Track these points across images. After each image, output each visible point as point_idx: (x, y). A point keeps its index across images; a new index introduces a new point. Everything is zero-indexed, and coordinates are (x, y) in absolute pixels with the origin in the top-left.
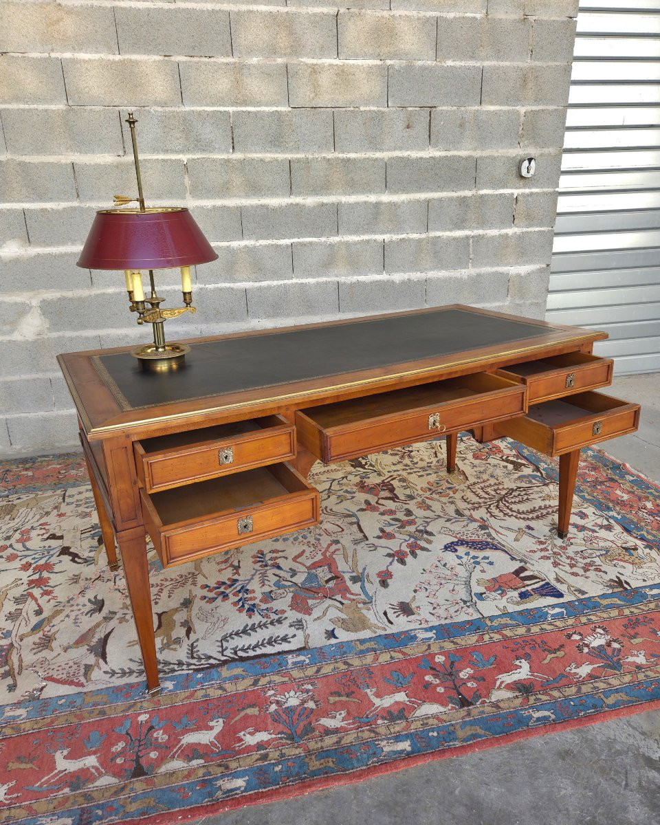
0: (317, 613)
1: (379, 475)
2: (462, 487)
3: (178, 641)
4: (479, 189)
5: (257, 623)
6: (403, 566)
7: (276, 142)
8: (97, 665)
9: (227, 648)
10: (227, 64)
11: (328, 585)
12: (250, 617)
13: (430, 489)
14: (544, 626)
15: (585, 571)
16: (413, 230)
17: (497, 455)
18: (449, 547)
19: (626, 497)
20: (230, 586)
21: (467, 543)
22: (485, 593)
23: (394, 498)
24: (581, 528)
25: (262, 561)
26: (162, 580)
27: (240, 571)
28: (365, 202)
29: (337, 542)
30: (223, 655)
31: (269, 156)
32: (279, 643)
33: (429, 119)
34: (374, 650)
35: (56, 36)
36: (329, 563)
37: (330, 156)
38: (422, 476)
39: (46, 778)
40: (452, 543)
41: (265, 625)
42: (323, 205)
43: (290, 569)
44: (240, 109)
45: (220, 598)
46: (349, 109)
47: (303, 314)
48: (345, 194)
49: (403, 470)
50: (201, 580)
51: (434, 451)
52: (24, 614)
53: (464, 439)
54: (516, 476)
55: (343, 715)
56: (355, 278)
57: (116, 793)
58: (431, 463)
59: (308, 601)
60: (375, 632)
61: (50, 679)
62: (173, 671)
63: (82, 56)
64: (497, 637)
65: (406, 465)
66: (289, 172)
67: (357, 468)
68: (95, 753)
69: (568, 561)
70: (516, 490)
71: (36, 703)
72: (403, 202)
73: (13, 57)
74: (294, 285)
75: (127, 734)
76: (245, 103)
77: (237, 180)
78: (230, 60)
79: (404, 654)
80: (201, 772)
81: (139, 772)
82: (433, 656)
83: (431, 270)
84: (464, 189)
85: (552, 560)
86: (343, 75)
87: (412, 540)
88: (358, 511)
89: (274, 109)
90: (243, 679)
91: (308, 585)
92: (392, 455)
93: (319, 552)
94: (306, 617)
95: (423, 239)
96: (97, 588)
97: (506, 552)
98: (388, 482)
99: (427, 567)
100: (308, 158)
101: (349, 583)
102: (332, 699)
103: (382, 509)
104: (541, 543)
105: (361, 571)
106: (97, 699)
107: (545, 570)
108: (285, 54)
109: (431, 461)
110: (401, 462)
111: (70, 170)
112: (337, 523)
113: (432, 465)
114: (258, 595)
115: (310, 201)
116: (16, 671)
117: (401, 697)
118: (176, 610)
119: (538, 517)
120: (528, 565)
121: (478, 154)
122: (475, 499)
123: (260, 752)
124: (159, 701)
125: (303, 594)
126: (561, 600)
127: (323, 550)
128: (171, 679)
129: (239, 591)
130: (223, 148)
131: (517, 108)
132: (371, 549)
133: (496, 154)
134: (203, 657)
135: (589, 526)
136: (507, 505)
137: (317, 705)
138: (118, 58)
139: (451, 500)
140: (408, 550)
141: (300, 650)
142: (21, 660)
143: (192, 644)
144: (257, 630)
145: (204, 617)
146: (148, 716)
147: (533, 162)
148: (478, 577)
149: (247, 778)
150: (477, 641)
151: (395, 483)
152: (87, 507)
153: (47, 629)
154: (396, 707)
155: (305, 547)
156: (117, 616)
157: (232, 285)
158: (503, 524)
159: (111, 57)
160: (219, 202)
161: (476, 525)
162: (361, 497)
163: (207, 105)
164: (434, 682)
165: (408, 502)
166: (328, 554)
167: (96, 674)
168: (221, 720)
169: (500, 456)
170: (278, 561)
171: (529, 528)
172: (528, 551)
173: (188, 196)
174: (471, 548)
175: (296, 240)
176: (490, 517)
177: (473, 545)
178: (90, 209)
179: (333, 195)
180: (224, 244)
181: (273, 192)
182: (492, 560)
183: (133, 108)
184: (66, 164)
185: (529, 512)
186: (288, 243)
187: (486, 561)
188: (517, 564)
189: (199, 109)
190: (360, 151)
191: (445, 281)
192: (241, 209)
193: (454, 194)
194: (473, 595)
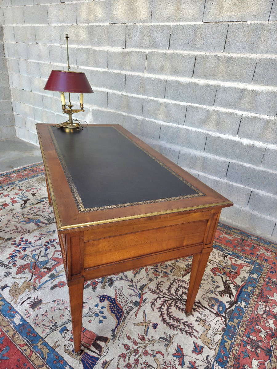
0: (19, 276)
5: (4, 262)
7: (191, 45)
11: (42, 270)
12: (7, 259)
16: (265, 112)
18: (104, 297)
20: (26, 244)
21: (114, 303)
25: (48, 243)
27: (38, 241)
28: (236, 88)
31: (185, 52)
37: (220, 54)
40: (109, 297)
41: (3, 265)
42: (209, 85)
44: (176, 23)
45: (17, 245)
46: (240, 23)
48: (224, 80)
50: (26, 235)
56: (217, 135)
59: (27, 269)
66: (194, 63)
72: (262, 91)
74: (184, 129)
76: (179, 20)
77: (168, 66)
83: (272, 143)
87: (100, 280)
89: (194, 23)
94: (14, 274)
95: (271, 121)
97: (118, 324)
100: (206, 55)
101: (47, 275)
114: (24, 254)
115: (202, 82)
119: (172, 325)
122: (164, 288)
125: (31, 266)
129: (23, 248)
130: (164, 47)
139: (153, 278)
150: (20, 345)
157: (155, 121)
160: (157, 76)
161: (137, 299)
163: (162, 22)
171: (155, 325)
172: (128, 335)
173: (145, 71)
174: (110, 307)
175: (189, 104)
176: (151, 303)
177: (114, 306)
178: (110, 73)
179: (216, 80)
180: (156, 99)
181: (183, 74)
182: (105, 321)
183: (132, 24)
184: (106, 51)
185: (174, 319)
186: (185, 105)
187: (102, 319)
188: (109, 335)
189: (157, 24)
190: (240, 53)
192: (166, 81)
194: (63, 326)
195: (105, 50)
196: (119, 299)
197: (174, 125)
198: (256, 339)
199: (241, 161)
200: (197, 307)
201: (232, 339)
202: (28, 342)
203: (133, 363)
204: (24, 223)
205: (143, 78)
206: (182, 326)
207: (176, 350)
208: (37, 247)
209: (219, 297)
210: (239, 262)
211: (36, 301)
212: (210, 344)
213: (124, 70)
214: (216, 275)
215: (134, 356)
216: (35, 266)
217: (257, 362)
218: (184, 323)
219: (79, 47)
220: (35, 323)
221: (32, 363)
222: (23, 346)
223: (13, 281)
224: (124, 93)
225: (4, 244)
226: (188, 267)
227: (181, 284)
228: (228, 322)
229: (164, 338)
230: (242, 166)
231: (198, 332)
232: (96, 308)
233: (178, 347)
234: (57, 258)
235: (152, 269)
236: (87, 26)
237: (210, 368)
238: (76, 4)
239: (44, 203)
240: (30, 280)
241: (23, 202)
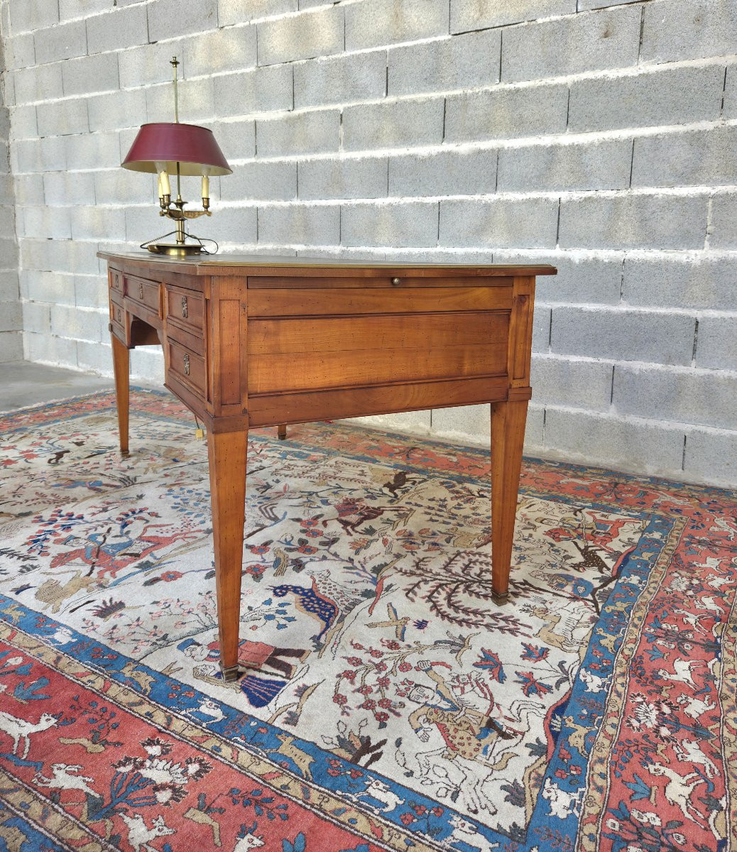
0: (56, 570)
4: (729, 118)
5: (16, 551)
7: (432, 78)
15: (360, 706)
16: (605, 185)
17: (590, 542)
18: (284, 589)
20: (68, 520)
21: (311, 596)
22: (200, 645)
24: (487, 663)
25: (127, 516)
28: (537, 147)
29: (209, 532)
31: (421, 96)
33: (641, 18)
35: (255, 4)
36: (162, 543)
37: (494, 88)
40: (297, 588)
41: (15, 555)
42: (480, 152)
44: (397, 46)
46: (522, 24)
48: (509, 136)
56: (514, 252)
63: (271, 18)
66: (443, 114)
67: (385, 488)
69: (372, 683)
72: (592, 144)
73: (227, 29)
74: (437, 254)
76: (403, 38)
77: (388, 127)
88: (292, 519)
89: (433, 39)
91: (107, 548)
92: (452, 491)
95: (622, 199)
97: (327, 628)
100: (466, 94)
104: (392, 646)
107: (320, 670)
111: (253, 127)
114: (65, 535)
115: (465, 148)
120: (313, 654)
121: (728, 61)
126: (247, 708)
127: (184, 532)
129: (63, 526)
130: (377, 92)
135: (511, 669)
136: (459, 590)
138: (297, 14)
157: (372, 249)
159: (292, 15)
160: (368, 154)
161: (367, 587)
163: (367, 47)
165: (356, 534)
169: (590, 545)
172: (354, 643)
173: (341, 148)
174: (303, 602)
175: (444, 198)
176: (405, 590)
177: (312, 601)
178: (263, 164)
179: (494, 138)
180: (369, 201)
181: (423, 139)
182: (291, 625)
183: (304, 61)
184: (251, 123)
185: (466, 611)
186: (435, 202)
187: (283, 622)
188: (308, 645)
189: (358, 52)
190: (533, 79)
191: (658, 266)
192: (388, 161)
193: (680, 129)
194: (184, 639)
195: (249, 120)
196: (321, 590)
197: (416, 250)
198: (677, 629)
199: (578, 301)
200: (521, 590)
201: (618, 632)
202: (96, 668)
203: (375, 685)
204: (60, 487)
205: (337, 162)
206: (488, 620)
207: (479, 657)
208: (101, 523)
209: (574, 573)
210: (613, 517)
211: (109, 604)
212: (564, 644)
213: (294, 153)
214: (559, 540)
215: (376, 673)
216: (98, 552)
217: (688, 664)
218: (493, 616)
220: (112, 639)
221: (111, 701)
222: (83, 675)
223: (45, 578)
224: (296, 202)
225: (14, 522)
226: (488, 533)
227: (474, 559)
228: (603, 607)
229: (446, 642)
230: (580, 311)
231: (530, 627)
232: (266, 607)
233: (484, 653)
234: (154, 537)
235: (398, 540)
236: (209, 80)
237: (571, 679)
238: (182, 40)
239: (108, 454)
240: (89, 575)
241: (54, 456)
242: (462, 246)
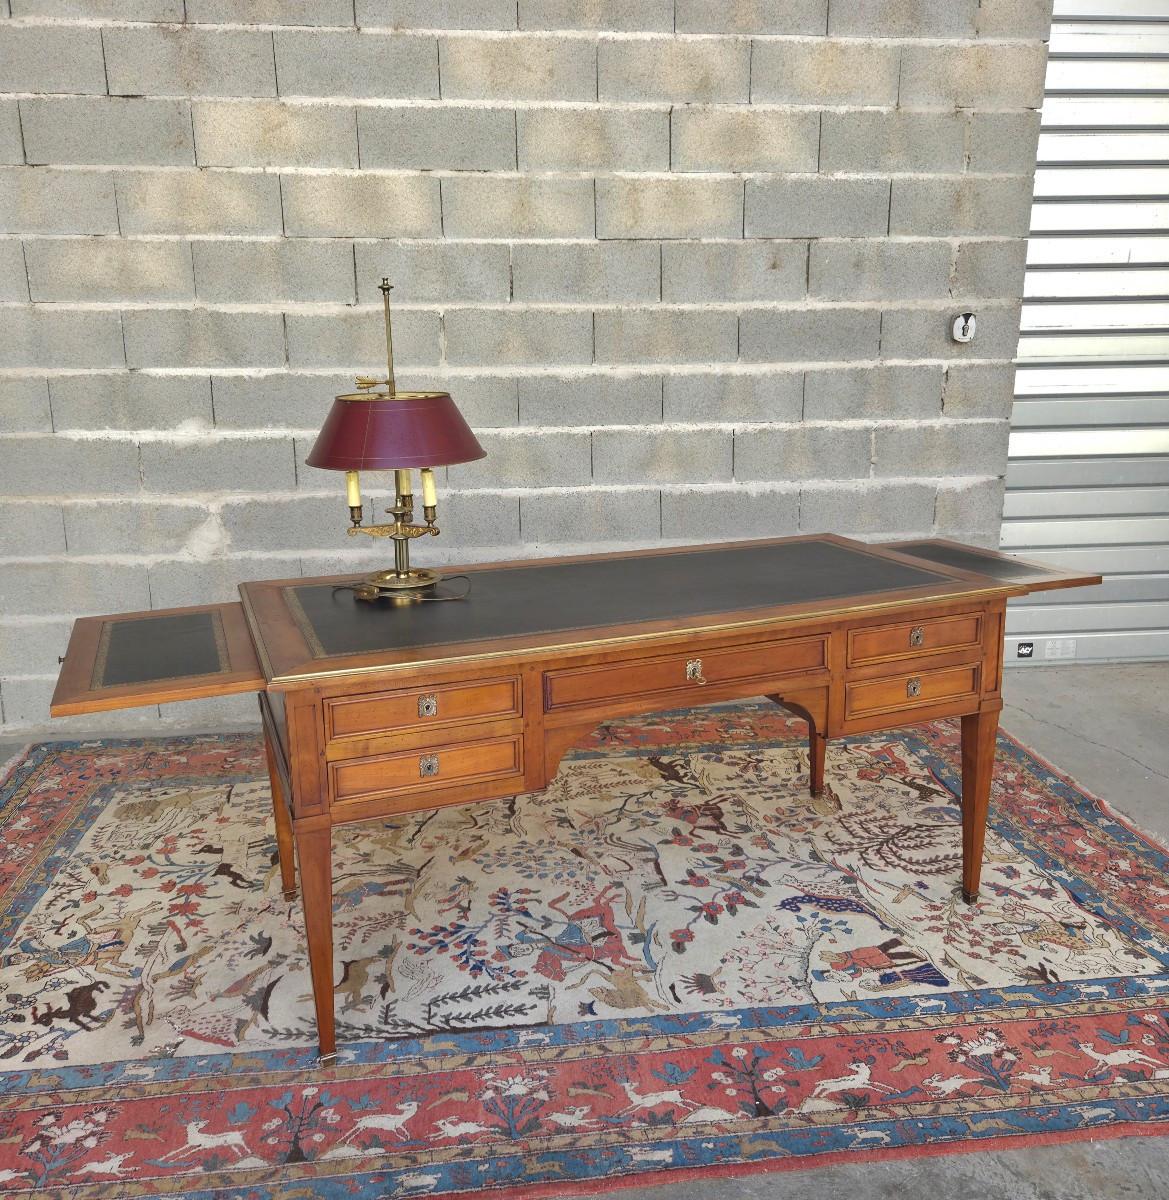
0: (570, 980)
1: (703, 792)
2: (830, 818)
3: (369, 1000)
4: (886, 359)
5: (484, 985)
6: (712, 925)
7: (576, 287)
8: (255, 1020)
9: (435, 1015)
10: (509, 180)
11: (595, 943)
12: (475, 977)
13: (778, 819)
14: (905, 1023)
15: (992, 953)
16: (779, 417)
17: (897, 774)
18: (789, 904)
19: (1090, 850)
20: (452, 934)
21: (818, 900)
22: (828, 971)
23: (720, 828)
24: (1002, 891)
25: (504, 904)
26: (356, 919)
27: (469, 914)
28: (706, 375)
29: (620, 885)
30: (429, 1023)
31: (562, 307)
32: (511, 1015)
33: (806, 255)
34: (646, 1034)
35: (275, 145)
36: (602, 913)
37: (655, 307)
38: (771, 798)
39: (173, 1153)
40: (795, 898)
41: (494, 989)
42: (641, 377)
43: (543, 917)
44: (525, 241)
45: (436, 949)
46: (685, 241)
47: (605, 538)
48: (675, 362)
49: (743, 788)
50: (411, 923)
51: (797, 762)
52: (161, 948)
53: (850, 746)
54: (920, 808)
55: (585, 1112)
56: (686, 487)
57: (263, 1178)
58: (790, 780)
59: (562, 962)
60: (652, 1011)
61: (190, 1033)
62: (358, 1037)
63: (309, 171)
64: (831, 1031)
65: (749, 781)
66: (592, 330)
67: (670, 781)
68: (240, 1129)
69: (970, 937)
70: (915, 829)
71: (167, 1062)
72: (764, 375)
73: (216, 172)
74: (592, 494)
75: (286, 1109)
76: (531, 233)
77: (516, 340)
78: (514, 174)
79: (688, 1042)
80: (378, 1164)
81: (296, 1156)
82: (730, 1048)
83: (809, 478)
84: (861, 359)
85: (945, 933)
86: (677, 194)
87: (734, 889)
88: (660, 843)
89: (574, 241)
90: (453, 1055)
91: (565, 941)
92: (728, 764)
93: (590, 897)
94: (556, 983)
95: (796, 431)
96: (264, 922)
97: (876, 917)
98: (715, 804)
99: (749, 930)
100: (621, 311)
101: (626, 943)
102: (573, 1091)
103: (697, 842)
104: (934, 908)
105: (647, 927)
106: (251, 1063)
107: (930, 946)
108: (593, 167)
109: (789, 777)
110: (742, 776)
111: (279, 323)
112: (624, 858)
113: (789, 783)
114: (491, 949)
115: (623, 371)
116: (145, 1020)
117: (673, 1096)
118: (371, 960)
119: (938, 871)
120: (905, 938)
121: (883, 306)
122: (846, 838)
123: (461, 1146)
124: (333, 1073)
125: (557, 953)
126: (944, 990)
127: (596, 895)
128: (354, 1047)
129: (465, 942)
130: (497, 295)
131: (947, 239)
132: (669, 898)
133: (913, 308)
134: (400, 1023)
135: (1018, 889)
136: (895, 849)
137: (550, 1097)
138: (357, 173)
139: (807, 837)
140: (724, 904)
141: (539, 1025)
142: (152, 1007)
143: (388, 1006)
144: (483, 994)
145: (409, 972)
146: (316, 1090)
147: (972, 320)
148: (823, 949)
149: (440, 1175)
150: (801, 1034)
151: (725, 807)
152: (261, 812)
153: (191, 969)
154: (663, 1109)
155: (571, 889)
156: (288, 961)
157: (498, 491)
158: (882, 877)
159: (348, 172)
160: (486, 371)
161: (838, 875)
162: (669, 823)
163: (478, 236)
164: (725, 1082)
165: (739, 835)
166: (603, 901)
167: (251, 1032)
168: (415, 1104)
169: (902, 777)
170: (526, 905)
171: (921, 885)
172: (912, 918)
173: (443, 361)
174: (822, 907)
175: (598, 428)
176: (864, 865)
177: (826, 903)
179: (657, 362)
180: (490, 431)
181: (566, 358)
182: (852, 927)
183: (374, 240)
184: (275, 316)
185: (928, 863)
186: (586, 432)
187: (841, 927)
188: (890, 935)
189: (466, 241)
190: (699, 301)
191: (831, 494)
192: (518, 381)
193: (846, 365)
194: (809, 973)
197: (564, 490)
198: (1044, 821)
201: (1022, 837)
203: (974, 937)
205: (438, 379)
211: (691, 981)
212: (1012, 859)
213: (364, 365)
214: (877, 781)
215: (961, 930)
219: (136, 308)
220: (761, 1000)
232: (807, 923)
234: (582, 911)
235: (778, 826)
236: (179, 243)
237: (1052, 879)
238: (112, 172)
240: (612, 969)
241: (225, 878)
242: (623, 483)
